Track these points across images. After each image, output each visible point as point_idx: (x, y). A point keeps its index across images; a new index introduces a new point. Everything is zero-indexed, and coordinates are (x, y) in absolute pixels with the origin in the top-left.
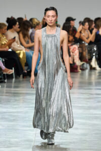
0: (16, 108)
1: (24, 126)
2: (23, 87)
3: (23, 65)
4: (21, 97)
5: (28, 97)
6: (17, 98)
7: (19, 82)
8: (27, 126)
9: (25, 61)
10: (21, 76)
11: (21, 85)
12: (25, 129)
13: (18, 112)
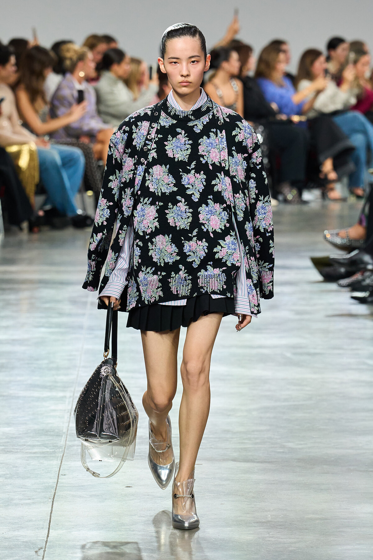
0: (7, 327)
1: (34, 386)
2: (31, 262)
3: (30, 189)
4: (25, 295)
5: (46, 293)
6: (12, 297)
7: (20, 245)
8: (44, 387)
9: (37, 179)
10: (25, 225)
11: (26, 255)
12: (36, 394)
13: (13, 342)
